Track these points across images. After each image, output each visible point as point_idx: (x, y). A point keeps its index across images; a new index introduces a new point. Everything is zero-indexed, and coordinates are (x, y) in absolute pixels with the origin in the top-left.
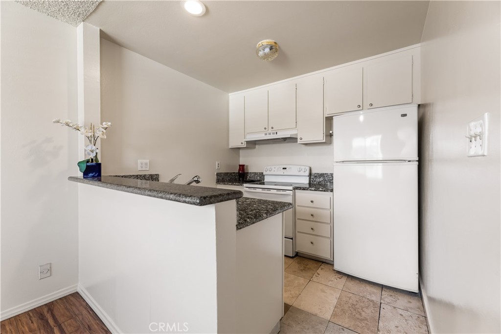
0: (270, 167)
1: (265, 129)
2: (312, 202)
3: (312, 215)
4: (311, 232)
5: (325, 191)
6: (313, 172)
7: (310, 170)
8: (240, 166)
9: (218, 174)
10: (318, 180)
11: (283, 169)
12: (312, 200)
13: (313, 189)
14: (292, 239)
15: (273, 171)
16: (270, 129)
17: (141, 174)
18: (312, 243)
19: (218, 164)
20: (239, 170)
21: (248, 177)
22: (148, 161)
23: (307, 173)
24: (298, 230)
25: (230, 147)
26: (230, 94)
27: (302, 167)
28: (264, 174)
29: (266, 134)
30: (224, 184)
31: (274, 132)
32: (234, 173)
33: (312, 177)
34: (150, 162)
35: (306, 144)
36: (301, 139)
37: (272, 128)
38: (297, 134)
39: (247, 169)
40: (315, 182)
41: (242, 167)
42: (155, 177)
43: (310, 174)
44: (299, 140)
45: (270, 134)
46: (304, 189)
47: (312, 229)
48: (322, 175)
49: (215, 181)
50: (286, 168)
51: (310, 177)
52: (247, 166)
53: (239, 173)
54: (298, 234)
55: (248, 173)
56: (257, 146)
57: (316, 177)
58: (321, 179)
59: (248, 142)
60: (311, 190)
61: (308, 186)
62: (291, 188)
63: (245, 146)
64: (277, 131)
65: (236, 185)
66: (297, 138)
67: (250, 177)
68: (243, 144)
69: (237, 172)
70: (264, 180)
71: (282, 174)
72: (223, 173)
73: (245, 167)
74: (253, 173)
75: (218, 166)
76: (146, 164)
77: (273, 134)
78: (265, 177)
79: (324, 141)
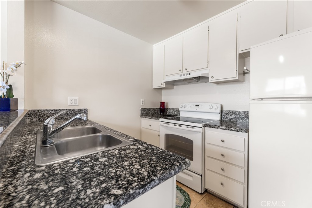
0: (184, 104)
1: (180, 71)
2: (223, 141)
3: (223, 155)
4: (221, 172)
5: (238, 131)
6: (225, 109)
7: (222, 107)
8: (161, 103)
9: (142, 110)
10: (230, 117)
11: (196, 106)
12: (223, 139)
13: (224, 128)
14: (201, 176)
15: (187, 107)
16: (184, 71)
17: (70, 109)
18: (222, 184)
19: (143, 101)
20: (161, 106)
21: (168, 112)
22: (77, 98)
23: (219, 110)
24: (207, 167)
25: (154, 88)
26: (154, 45)
27: (213, 105)
28: (180, 110)
29: (181, 76)
30: (146, 118)
31: (187, 73)
32: (157, 108)
33: (223, 114)
34: (79, 98)
35: (218, 83)
36: (213, 77)
37: (186, 69)
38: (208, 74)
39: (167, 105)
40: (227, 119)
41: (163, 104)
42: (83, 111)
43: (222, 111)
44: (210, 79)
45: (184, 75)
46: (214, 127)
47: (222, 169)
48: (234, 113)
49: (140, 115)
50: (198, 106)
51: (221, 114)
52: (167, 103)
53: (160, 109)
54: (207, 172)
55: (168, 109)
56: (175, 87)
57: (227, 114)
58: (233, 117)
59: (167, 83)
60: (221, 129)
61: (219, 124)
62: (201, 125)
63: (164, 87)
64: (190, 72)
65: (154, 119)
66: (209, 77)
67: (169, 112)
68: (163, 85)
69: (159, 108)
70: (180, 115)
71: (195, 110)
72: (146, 108)
73: (165, 104)
74: (172, 109)
75: (143, 103)
76: (76, 100)
77: (187, 74)
78: (181, 113)
79: (237, 78)
